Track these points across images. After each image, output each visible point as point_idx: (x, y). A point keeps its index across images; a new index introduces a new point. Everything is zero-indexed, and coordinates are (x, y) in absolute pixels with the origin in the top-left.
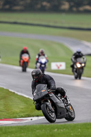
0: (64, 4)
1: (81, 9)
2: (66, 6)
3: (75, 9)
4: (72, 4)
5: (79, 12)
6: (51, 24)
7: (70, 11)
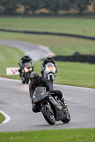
0: (19, 8)
1: (37, 12)
2: (21, 9)
3: (30, 12)
4: (28, 7)
5: (35, 15)
6: (6, 28)
7: (26, 14)
